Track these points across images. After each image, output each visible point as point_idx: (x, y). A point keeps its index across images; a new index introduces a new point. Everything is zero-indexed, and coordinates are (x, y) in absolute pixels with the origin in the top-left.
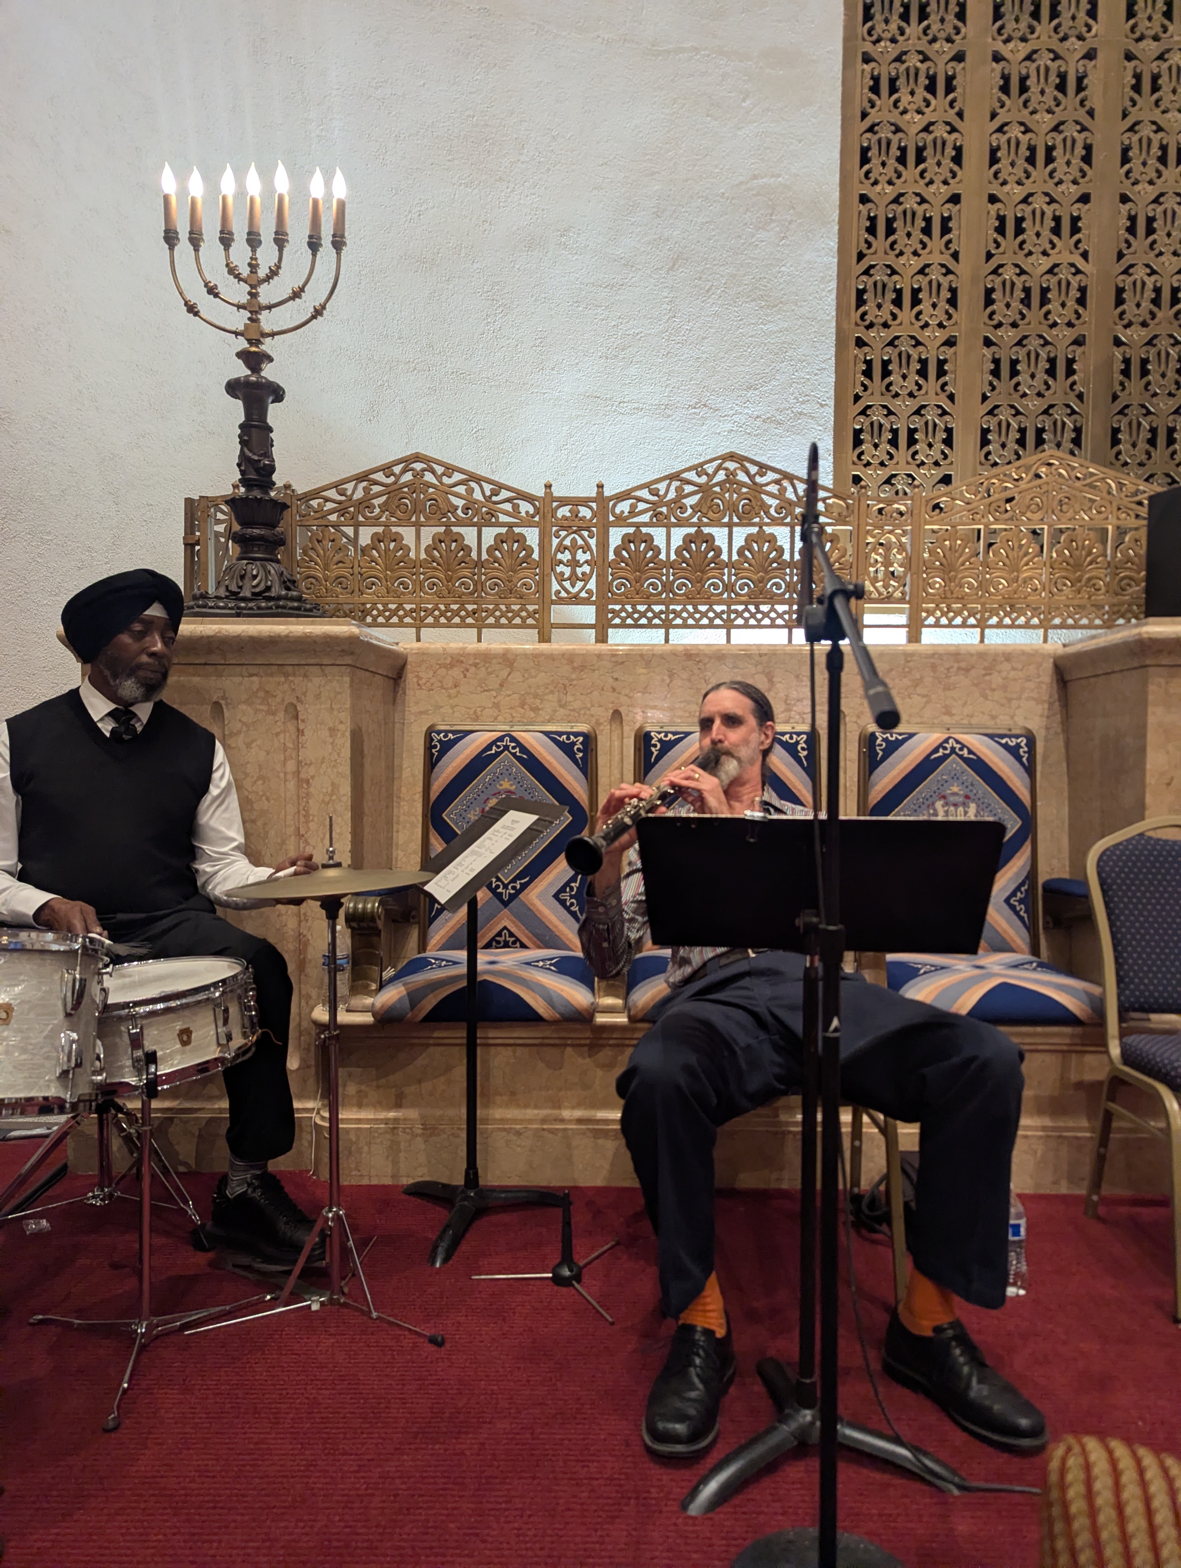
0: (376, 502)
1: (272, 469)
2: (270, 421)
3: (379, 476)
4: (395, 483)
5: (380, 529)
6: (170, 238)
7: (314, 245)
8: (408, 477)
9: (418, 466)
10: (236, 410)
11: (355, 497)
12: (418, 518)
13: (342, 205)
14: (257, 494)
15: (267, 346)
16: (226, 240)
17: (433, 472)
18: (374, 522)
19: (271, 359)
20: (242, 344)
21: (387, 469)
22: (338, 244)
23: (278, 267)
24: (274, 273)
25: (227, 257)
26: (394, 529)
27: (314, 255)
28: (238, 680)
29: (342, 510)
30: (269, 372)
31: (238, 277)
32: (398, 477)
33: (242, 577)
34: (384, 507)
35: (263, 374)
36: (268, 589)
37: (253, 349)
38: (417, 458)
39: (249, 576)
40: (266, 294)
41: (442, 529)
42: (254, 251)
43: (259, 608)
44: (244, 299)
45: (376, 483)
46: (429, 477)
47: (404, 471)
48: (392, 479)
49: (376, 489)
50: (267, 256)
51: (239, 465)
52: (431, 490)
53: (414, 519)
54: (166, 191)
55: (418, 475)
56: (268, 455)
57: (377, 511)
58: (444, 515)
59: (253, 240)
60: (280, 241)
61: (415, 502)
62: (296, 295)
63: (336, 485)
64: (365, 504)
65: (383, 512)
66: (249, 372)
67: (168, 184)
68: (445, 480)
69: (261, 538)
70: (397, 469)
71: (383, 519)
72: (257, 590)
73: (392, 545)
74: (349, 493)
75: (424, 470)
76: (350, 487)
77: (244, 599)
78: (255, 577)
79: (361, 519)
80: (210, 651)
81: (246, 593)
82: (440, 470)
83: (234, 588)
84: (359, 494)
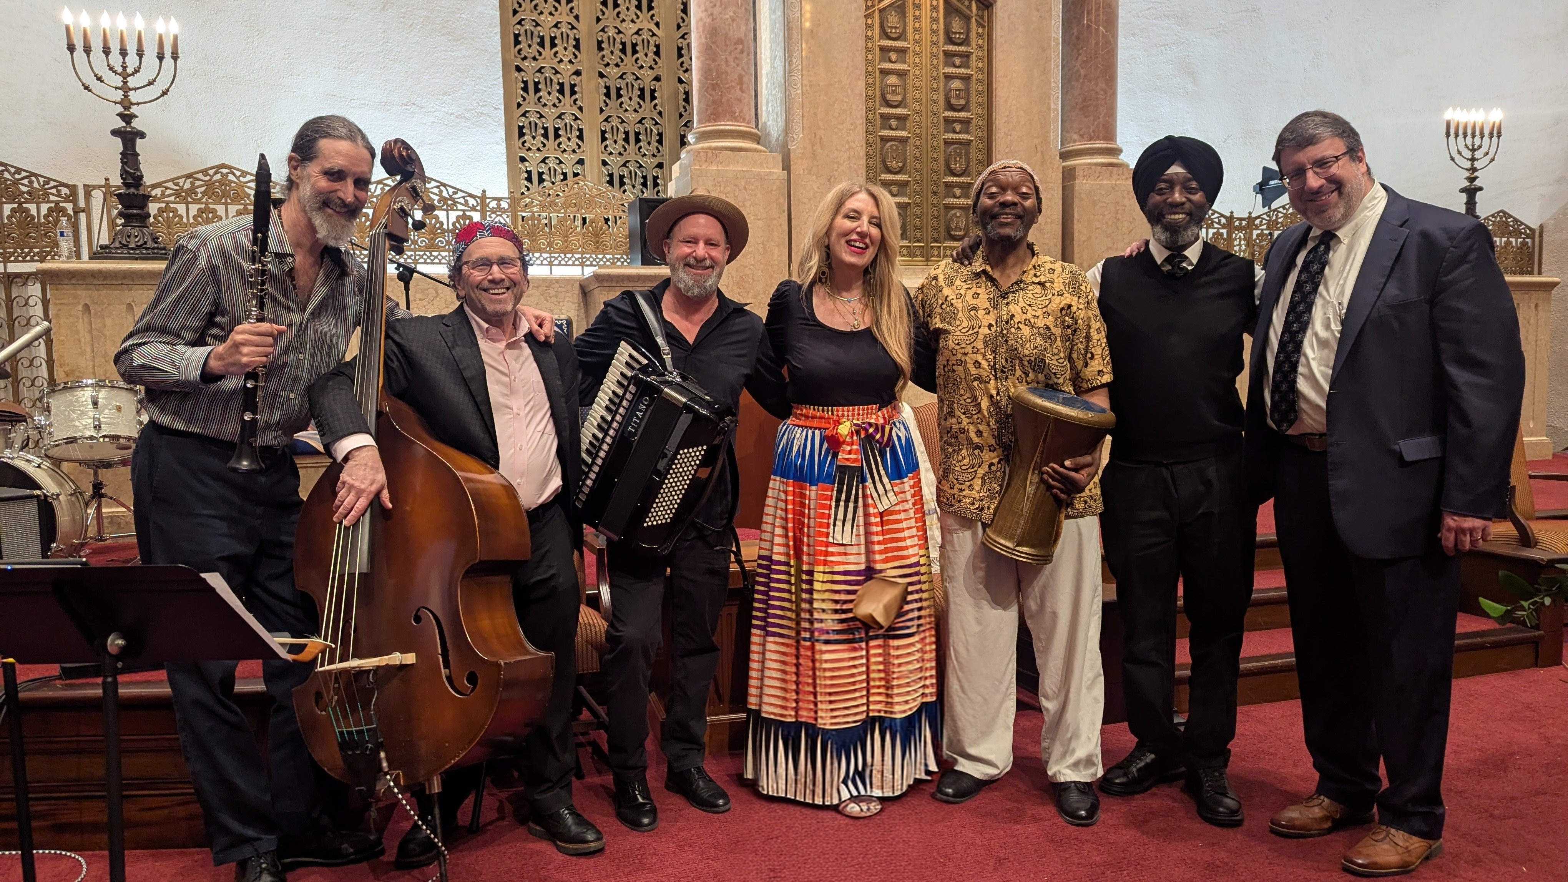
0: (199, 190)
1: (141, 177)
2: (138, 150)
3: (200, 176)
4: (210, 180)
5: (203, 206)
6: (71, 48)
7: (161, 57)
8: (218, 177)
9: (224, 171)
10: (118, 144)
11: (185, 187)
12: (226, 200)
13: (176, 38)
14: (132, 190)
15: (134, 110)
16: (107, 52)
17: (234, 174)
18: (199, 202)
19: (136, 117)
20: (120, 109)
21: (205, 172)
22: (175, 57)
23: (139, 68)
24: (136, 71)
25: (108, 62)
26: (211, 206)
27: (161, 62)
28: (141, 292)
29: (177, 194)
30: (136, 124)
31: (115, 72)
32: (212, 177)
33: (129, 237)
34: (204, 193)
35: (132, 125)
36: (145, 243)
37: (127, 112)
38: (223, 166)
39: (132, 236)
40: (132, 82)
41: (242, 207)
42: (124, 58)
43: (142, 254)
44: (120, 84)
45: (198, 179)
46: (231, 177)
47: (216, 173)
48: (208, 178)
49: (198, 183)
50: (132, 61)
51: (121, 175)
52: (233, 185)
53: (223, 201)
54: (67, 23)
55: (224, 176)
56: (138, 169)
57: (200, 195)
58: (242, 199)
59: (124, 53)
60: (140, 54)
61: (223, 191)
62: (151, 83)
63: (172, 180)
64: (192, 191)
65: (203, 196)
66: (124, 124)
67: (67, 17)
68: (241, 179)
69: (136, 215)
70: (211, 172)
71: (204, 200)
72: (139, 244)
73: (210, 215)
74: (181, 184)
75: (228, 173)
76: (181, 181)
77: (132, 249)
78: (136, 237)
79: (190, 200)
80: (125, 278)
81: (132, 245)
82: (238, 173)
83: (124, 242)
84: (187, 186)
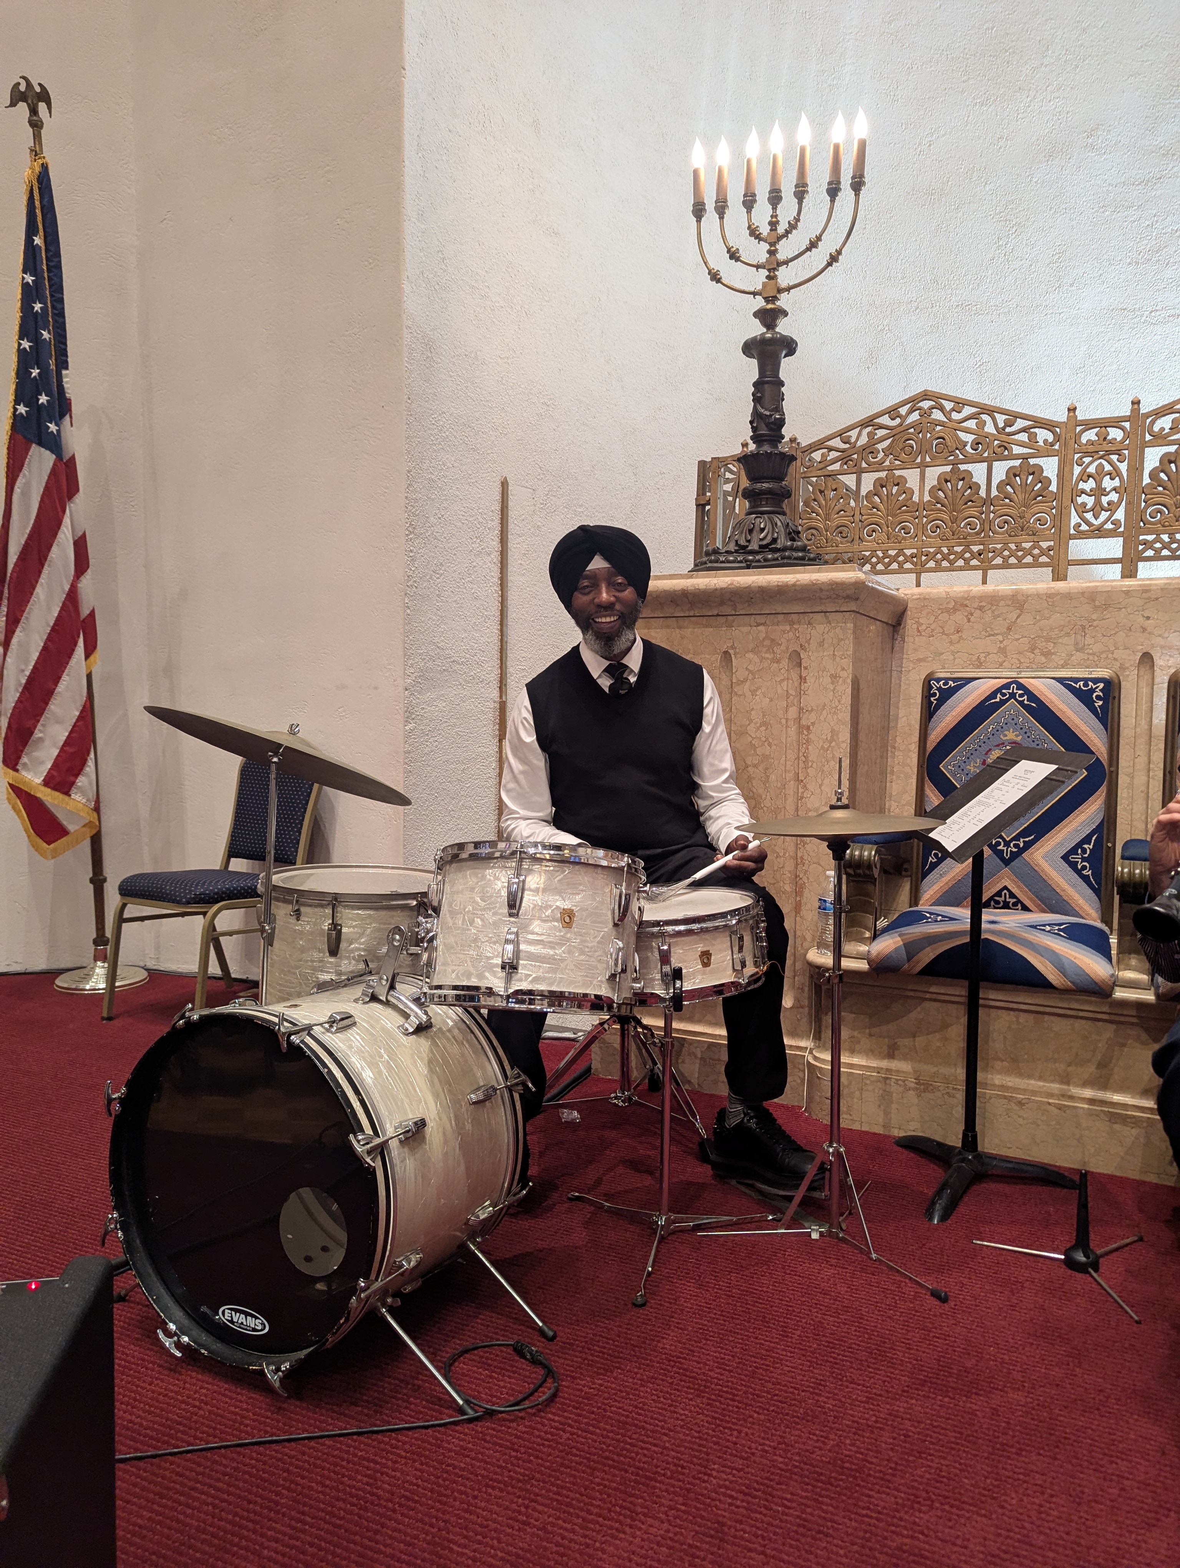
0: (880, 446)
1: (781, 423)
2: (782, 375)
3: (885, 420)
4: (901, 425)
5: (883, 474)
6: (699, 211)
7: (833, 191)
8: (915, 416)
9: (926, 404)
10: (751, 369)
11: (859, 444)
12: (924, 459)
13: (862, 145)
14: (767, 448)
15: (784, 301)
16: (749, 203)
17: (942, 409)
18: (878, 467)
19: (785, 314)
20: (759, 303)
21: (892, 412)
22: (857, 185)
23: (797, 220)
24: (792, 226)
25: (749, 219)
26: (897, 473)
27: (833, 201)
28: (746, 629)
29: (845, 458)
30: (783, 327)
31: (758, 237)
32: (903, 418)
33: (751, 531)
34: (887, 451)
35: (777, 330)
36: (774, 540)
37: (770, 306)
38: (926, 395)
39: (757, 529)
40: (785, 250)
41: (948, 468)
42: (774, 209)
43: (766, 560)
44: (763, 257)
45: (881, 427)
46: (937, 415)
47: (911, 411)
48: (898, 420)
49: (881, 433)
50: (787, 210)
51: (751, 422)
52: (939, 428)
53: (919, 460)
54: (696, 166)
55: (926, 414)
56: (779, 409)
57: (881, 455)
58: (952, 453)
59: (775, 198)
60: (800, 194)
61: (920, 443)
62: (813, 245)
63: (840, 434)
64: (869, 449)
65: (886, 455)
66: (765, 330)
67: (698, 158)
68: (955, 416)
69: (769, 492)
70: (903, 411)
71: (887, 463)
72: (764, 542)
73: (895, 489)
74: (853, 440)
75: (933, 408)
76: (854, 434)
77: (752, 552)
78: (762, 530)
79: (864, 465)
80: (722, 603)
81: (754, 546)
82: (948, 405)
83: (742, 542)
84: (864, 440)
